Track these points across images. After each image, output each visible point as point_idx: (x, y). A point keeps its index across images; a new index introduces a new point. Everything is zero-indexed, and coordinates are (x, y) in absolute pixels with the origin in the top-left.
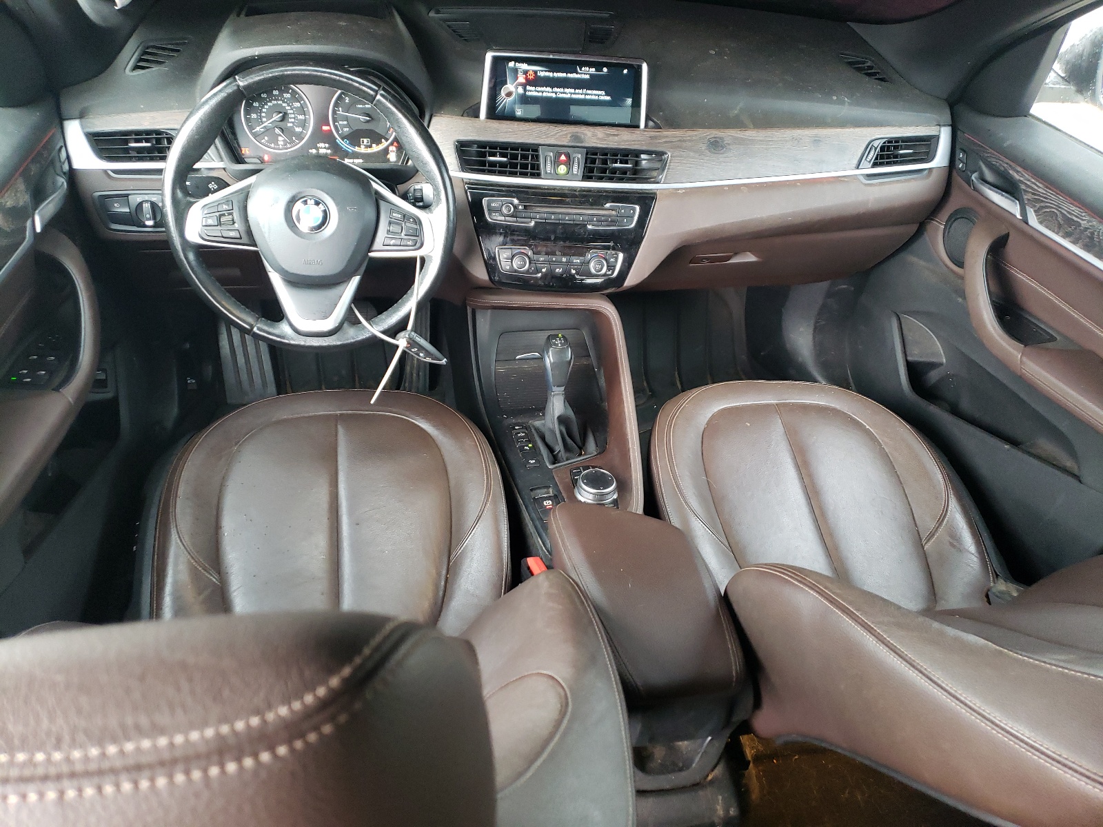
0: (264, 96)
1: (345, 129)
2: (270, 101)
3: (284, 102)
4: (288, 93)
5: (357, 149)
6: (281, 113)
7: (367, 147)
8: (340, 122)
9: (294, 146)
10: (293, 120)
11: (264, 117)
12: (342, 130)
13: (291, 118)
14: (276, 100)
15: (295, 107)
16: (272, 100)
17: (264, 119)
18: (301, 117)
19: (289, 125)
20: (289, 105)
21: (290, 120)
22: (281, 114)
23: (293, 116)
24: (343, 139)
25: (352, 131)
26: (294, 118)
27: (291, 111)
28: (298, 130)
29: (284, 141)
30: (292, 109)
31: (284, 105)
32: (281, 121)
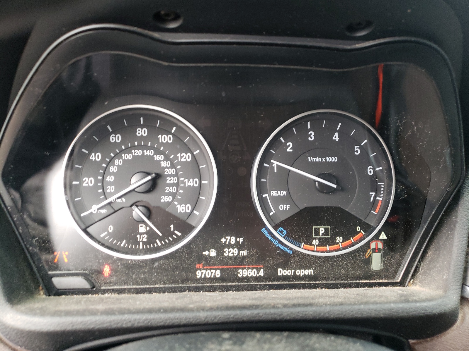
0: (116, 138)
1: (283, 207)
2: (128, 150)
3: (158, 152)
4: (168, 133)
5: (303, 249)
6: (148, 174)
7: (323, 242)
8: (273, 193)
9: (171, 244)
10: (173, 190)
11: (111, 184)
12: (276, 208)
13: (170, 185)
14: (139, 147)
15: (181, 163)
16: (134, 147)
17: (110, 189)
18: (193, 183)
19: (165, 199)
20: (167, 158)
21: (168, 190)
22: (149, 178)
23: (174, 180)
24: (276, 228)
25: (297, 210)
26: (177, 185)
27: (173, 171)
28: (183, 209)
29: (151, 234)
30: (173, 166)
31: (158, 158)
32: (148, 191)
